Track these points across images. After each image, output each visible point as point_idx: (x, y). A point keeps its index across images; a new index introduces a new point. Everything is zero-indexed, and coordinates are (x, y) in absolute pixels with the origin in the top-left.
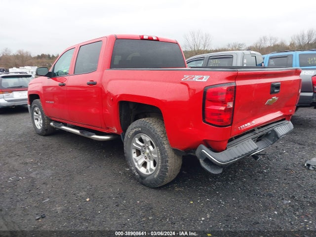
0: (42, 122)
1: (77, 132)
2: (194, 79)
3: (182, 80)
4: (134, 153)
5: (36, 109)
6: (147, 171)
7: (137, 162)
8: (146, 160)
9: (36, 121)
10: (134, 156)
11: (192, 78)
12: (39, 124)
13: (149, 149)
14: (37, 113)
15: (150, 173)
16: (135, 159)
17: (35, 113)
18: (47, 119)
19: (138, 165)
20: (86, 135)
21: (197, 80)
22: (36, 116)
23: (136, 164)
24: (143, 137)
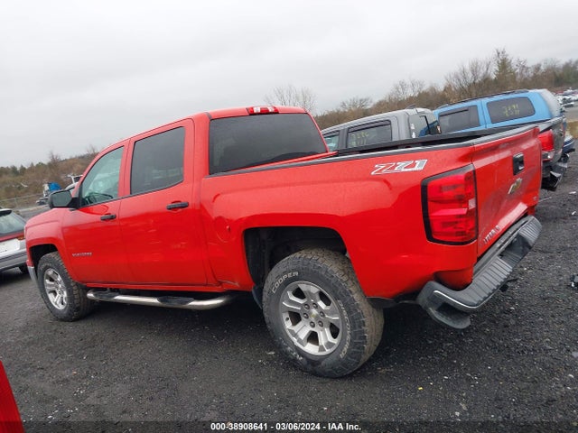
0: (65, 295)
1: (154, 301)
2: (396, 169)
3: (373, 173)
4: (287, 319)
5: (50, 272)
6: (322, 349)
7: (295, 335)
8: (314, 330)
9: (51, 296)
10: (288, 325)
11: (394, 168)
12: (58, 300)
13: (317, 307)
14: (52, 280)
15: (328, 351)
16: (292, 331)
17: (47, 281)
18: (77, 287)
19: (299, 341)
20: (175, 303)
21: (403, 170)
22: (50, 286)
23: (295, 340)
24: (303, 287)
